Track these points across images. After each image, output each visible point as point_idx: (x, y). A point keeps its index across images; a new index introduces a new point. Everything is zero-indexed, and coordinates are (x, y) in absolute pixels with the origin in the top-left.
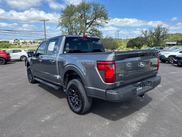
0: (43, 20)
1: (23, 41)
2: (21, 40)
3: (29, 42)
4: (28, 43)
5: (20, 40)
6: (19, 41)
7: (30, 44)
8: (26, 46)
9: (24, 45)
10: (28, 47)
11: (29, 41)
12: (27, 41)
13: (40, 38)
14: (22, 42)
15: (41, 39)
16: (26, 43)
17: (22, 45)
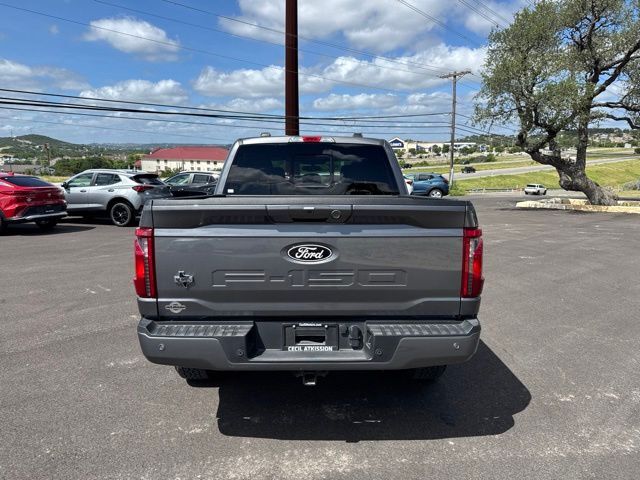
0: (450, 76)
1: (414, 146)
2: (410, 141)
3: (430, 149)
4: (427, 150)
5: (405, 144)
6: (403, 146)
7: (432, 153)
8: (421, 161)
9: (415, 160)
10: (425, 164)
11: (431, 145)
12: (427, 146)
13: (470, 135)
14: (411, 151)
15: (474, 137)
16: (420, 151)
17: (409, 157)
